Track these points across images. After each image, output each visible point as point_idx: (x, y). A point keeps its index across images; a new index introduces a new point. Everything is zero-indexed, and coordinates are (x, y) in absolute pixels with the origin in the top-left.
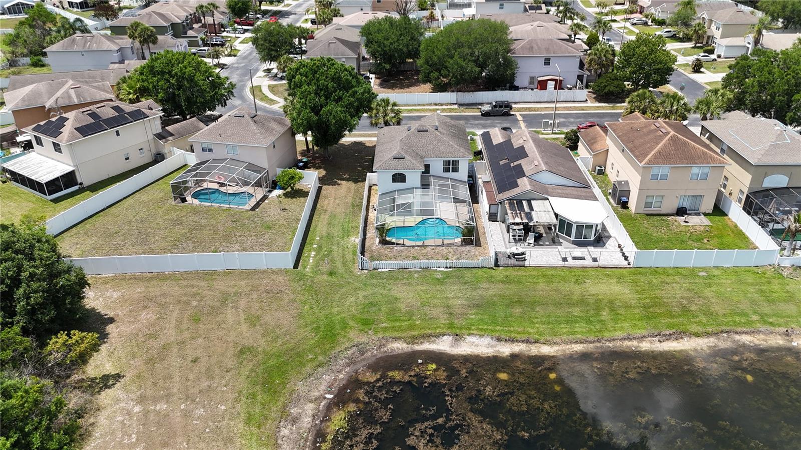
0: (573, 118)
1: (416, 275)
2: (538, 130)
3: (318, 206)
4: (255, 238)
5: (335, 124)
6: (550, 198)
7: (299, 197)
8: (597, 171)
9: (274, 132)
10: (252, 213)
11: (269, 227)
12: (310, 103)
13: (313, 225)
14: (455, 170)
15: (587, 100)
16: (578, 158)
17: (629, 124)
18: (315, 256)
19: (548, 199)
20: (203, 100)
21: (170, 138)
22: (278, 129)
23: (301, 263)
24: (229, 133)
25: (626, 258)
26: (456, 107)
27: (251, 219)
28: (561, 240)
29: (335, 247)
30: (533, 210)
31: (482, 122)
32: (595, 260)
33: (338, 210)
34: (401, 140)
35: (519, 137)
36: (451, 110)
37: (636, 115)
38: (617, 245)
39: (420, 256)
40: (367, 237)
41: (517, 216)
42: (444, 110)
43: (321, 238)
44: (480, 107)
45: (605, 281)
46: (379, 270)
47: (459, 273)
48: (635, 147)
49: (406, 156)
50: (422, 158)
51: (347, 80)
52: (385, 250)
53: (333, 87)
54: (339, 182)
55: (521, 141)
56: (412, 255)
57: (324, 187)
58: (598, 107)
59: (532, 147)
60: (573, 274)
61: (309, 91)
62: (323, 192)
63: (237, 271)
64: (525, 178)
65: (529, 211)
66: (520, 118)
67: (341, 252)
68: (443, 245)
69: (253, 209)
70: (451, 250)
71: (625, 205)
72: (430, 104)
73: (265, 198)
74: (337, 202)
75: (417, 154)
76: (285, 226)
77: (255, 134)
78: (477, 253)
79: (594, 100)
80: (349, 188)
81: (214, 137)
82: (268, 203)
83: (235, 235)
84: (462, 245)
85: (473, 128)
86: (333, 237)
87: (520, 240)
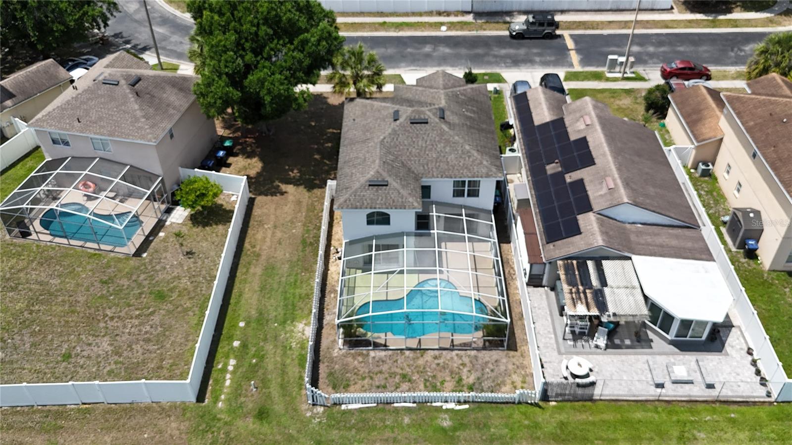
0: (653, 44)
1: (407, 420)
2: (600, 69)
3: (247, 245)
4: (136, 322)
5: (271, 103)
6: (634, 257)
7: (217, 224)
8: (700, 171)
9: (171, 111)
10: (134, 262)
11: (161, 297)
12: (226, 67)
13: (235, 291)
14: (474, 193)
15: (672, 8)
16: (672, 148)
17: (763, 104)
18: (236, 367)
19: (630, 258)
20: (62, 28)
21: (9, 103)
22: (177, 103)
23: (210, 388)
24: (94, 116)
25: (763, 382)
26: (469, 18)
27: (134, 278)
28: (651, 335)
29: (269, 347)
30: (606, 285)
31: (512, 51)
32: (710, 386)
33: (279, 254)
34: (383, 141)
35: (578, 115)
36: (463, 25)
37: (774, 79)
38: (746, 349)
39: (413, 373)
40: (325, 322)
41: (580, 299)
42: (451, 26)
43: (248, 324)
44: (508, 19)
45: (728, 436)
46: (343, 407)
47: (479, 415)
48: (780, 160)
49: (390, 180)
50: (417, 178)
51: (290, 20)
52: (355, 360)
53: (267, 34)
54: (284, 187)
55: (581, 126)
56: (399, 371)
57: (260, 199)
58: (690, 21)
59: (601, 143)
60: (675, 418)
61: (224, 46)
62: (256, 211)
63: (101, 406)
64: (591, 214)
65: (599, 287)
66: (570, 44)
67: (278, 359)
68: (453, 347)
69: (138, 253)
70: (466, 360)
71: (752, 254)
72: (430, 13)
73: (160, 225)
74: (279, 234)
75: (409, 169)
76: (189, 293)
77: (137, 120)
78: (510, 367)
79: (684, 7)
80: (299, 203)
81: (70, 124)
82: (164, 240)
83: (105, 316)
84: (484, 348)
85: (497, 64)
86: (267, 321)
87: (582, 334)
